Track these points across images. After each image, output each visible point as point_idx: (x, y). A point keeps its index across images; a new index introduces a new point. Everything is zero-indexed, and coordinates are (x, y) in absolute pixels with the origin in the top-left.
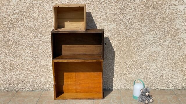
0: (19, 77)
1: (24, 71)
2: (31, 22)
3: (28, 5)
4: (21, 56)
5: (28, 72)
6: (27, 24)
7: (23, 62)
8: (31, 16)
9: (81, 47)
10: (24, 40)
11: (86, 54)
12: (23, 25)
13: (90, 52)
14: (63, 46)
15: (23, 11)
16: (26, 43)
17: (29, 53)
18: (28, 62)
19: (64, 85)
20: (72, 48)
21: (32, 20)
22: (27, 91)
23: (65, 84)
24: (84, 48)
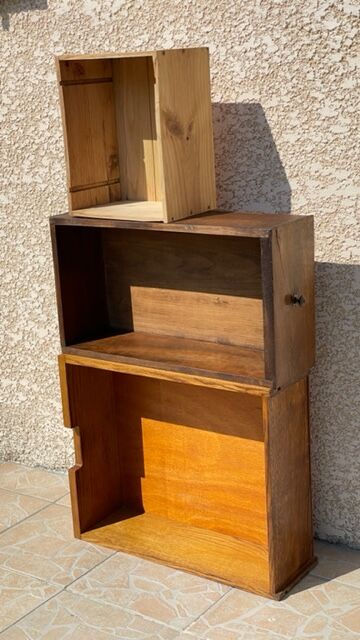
0: (9, 402)
1: (24, 382)
2: (42, 171)
3: (30, 89)
4: (14, 315)
5: (35, 387)
6: (28, 179)
7: (18, 342)
8: (43, 139)
9: (207, 302)
10: (21, 249)
11: (232, 341)
12: (14, 179)
13: (250, 336)
14: (134, 290)
15: (14, 117)
16: (27, 261)
17: (37, 304)
18: (34, 343)
19: (144, 476)
20: (171, 306)
21: (46, 162)
22: (38, 466)
23: (146, 473)
24: (218, 312)
